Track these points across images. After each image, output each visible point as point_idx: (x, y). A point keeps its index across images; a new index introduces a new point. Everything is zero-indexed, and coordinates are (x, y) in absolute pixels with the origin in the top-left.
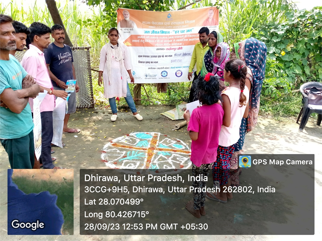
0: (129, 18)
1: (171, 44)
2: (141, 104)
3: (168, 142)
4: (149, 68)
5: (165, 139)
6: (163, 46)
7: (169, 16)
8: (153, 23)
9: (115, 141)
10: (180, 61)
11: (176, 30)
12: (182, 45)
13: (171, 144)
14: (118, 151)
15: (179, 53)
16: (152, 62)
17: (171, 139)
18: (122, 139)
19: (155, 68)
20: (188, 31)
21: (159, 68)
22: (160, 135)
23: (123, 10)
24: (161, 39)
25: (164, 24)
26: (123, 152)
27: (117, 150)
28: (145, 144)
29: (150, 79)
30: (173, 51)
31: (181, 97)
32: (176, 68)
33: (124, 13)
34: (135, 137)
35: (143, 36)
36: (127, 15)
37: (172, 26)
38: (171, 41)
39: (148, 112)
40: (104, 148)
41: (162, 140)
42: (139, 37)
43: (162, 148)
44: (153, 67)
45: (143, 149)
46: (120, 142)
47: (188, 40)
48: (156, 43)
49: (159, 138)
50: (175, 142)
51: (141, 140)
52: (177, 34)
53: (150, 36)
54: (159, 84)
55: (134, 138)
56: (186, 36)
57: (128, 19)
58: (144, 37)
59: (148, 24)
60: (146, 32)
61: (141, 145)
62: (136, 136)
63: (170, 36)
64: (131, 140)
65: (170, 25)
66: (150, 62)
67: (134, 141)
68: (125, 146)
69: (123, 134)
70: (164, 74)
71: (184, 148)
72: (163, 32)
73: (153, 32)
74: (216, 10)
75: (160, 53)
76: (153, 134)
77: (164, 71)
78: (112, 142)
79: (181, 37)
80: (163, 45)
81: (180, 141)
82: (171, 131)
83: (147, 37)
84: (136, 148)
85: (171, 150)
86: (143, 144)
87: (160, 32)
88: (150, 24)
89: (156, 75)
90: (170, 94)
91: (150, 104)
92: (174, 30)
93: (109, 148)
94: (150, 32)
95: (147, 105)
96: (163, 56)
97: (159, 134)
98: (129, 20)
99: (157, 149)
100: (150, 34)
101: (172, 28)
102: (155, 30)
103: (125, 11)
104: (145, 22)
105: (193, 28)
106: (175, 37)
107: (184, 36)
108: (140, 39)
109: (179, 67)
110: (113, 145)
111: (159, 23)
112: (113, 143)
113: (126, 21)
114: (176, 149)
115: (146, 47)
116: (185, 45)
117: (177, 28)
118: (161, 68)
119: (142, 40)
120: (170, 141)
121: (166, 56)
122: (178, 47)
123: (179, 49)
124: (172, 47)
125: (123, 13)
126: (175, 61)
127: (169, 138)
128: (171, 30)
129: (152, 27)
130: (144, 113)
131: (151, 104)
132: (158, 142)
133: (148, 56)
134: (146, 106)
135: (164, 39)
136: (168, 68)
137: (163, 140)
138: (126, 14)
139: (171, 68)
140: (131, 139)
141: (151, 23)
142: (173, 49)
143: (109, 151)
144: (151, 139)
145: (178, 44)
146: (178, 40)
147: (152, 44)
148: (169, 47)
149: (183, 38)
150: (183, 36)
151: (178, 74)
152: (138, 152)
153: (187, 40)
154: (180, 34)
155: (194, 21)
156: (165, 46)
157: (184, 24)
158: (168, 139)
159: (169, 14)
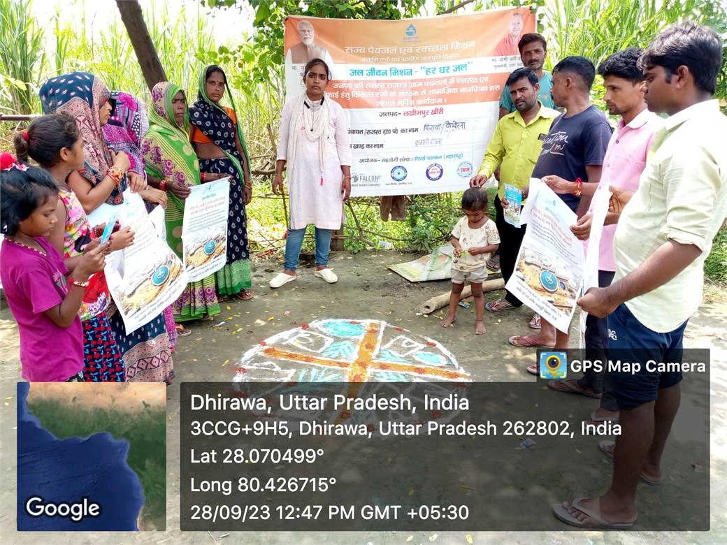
0: (312, 39)
1: (415, 102)
2: (343, 249)
3: (404, 345)
4: (362, 161)
5: (398, 337)
6: (396, 106)
7: (411, 32)
8: (371, 50)
9: (271, 341)
10: (439, 141)
11: (428, 65)
12: (443, 103)
13: (412, 351)
14: (277, 369)
15: (436, 123)
16: (368, 146)
17: (413, 338)
18: (290, 337)
19: (375, 161)
20: (458, 68)
21: (385, 160)
22: (386, 328)
23: (298, 20)
24: (392, 90)
25: (398, 51)
26: (288, 371)
27: (274, 364)
28: (347, 350)
29: (364, 185)
30: (420, 116)
31: (441, 231)
32: (429, 158)
33: (300, 27)
34: (321, 333)
35: (348, 82)
36: (308, 31)
37: (418, 57)
38: (416, 93)
39: (360, 268)
40: (243, 359)
41: (388, 341)
42: (337, 86)
43: (388, 362)
44: (370, 158)
45: (340, 364)
46: (284, 343)
47: (459, 90)
48: (379, 99)
49: (381, 334)
50: (423, 346)
51: (337, 339)
52: (431, 76)
53: (365, 82)
54: (385, 198)
55: (321, 335)
56: (452, 81)
57: (309, 42)
58: (350, 86)
59: (359, 54)
60: (355, 72)
61: (336, 354)
62: (324, 330)
63: (412, 81)
64: (311, 340)
65: (414, 54)
66: (365, 146)
67: (319, 343)
68: (296, 356)
69: (294, 324)
70: (399, 173)
71: (444, 362)
72: (396, 72)
73: (372, 72)
74: (528, 15)
75: (389, 123)
76: (366, 323)
77: (399, 167)
78: (264, 344)
79: (439, 83)
80: (396, 103)
81: (434, 345)
82: (414, 318)
83: (358, 85)
84: (323, 362)
85: (410, 369)
86: (341, 350)
87: (388, 73)
88: (364, 52)
89: (380, 176)
90: (413, 224)
91: (365, 249)
92: (423, 65)
93: (257, 359)
94: (365, 72)
95: (359, 251)
96: (396, 131)
97: (384, 324)
98: (313, 45)
99: (374, 365)
100: (365, 77)
101: (419, 61)
102: (378, 67)
103: (303, 23)
104: (352, 48)
105: (470, 60)
106: (426, 84)
107: (448, 82)
108: (340, 90)
109: (436, 158)
110: (267, 351)
111: (387, 50)
112: (266, 347)
113: (305, 47)
114: (423, 367)
115: (354, 110)
116: (448, 103)
117: (432, 61)
118: (392, 160)
119: (344, 93)
120: (409, 343)
121: (403, 131)
122: (433, 108)
123: (435, 112)
124: (418, 109)
125: (298, 29)
126: (424, 142)
127: (407, 335)
128: (415, 67)
129: (368, 60)
130: (350, 271)
131: (369, 248)
132: (378, 345)
133: (359, 132)
134: (355, 254)
135: (398, 90)
136: (408, 159)
137: (392, 342)
138: (304, 31)
139: (416, 158)
140: (312, 336)
141: (367, 50)
142: (420, 113)
143: (254, 367)
144: (361, 338)
145: (434, 101)
146: (433, 92)
147: (369, 102)
148: (410, 109)
149: (445, 86)
150: (445, 80)
151: (432, 173)
152: (326, 372)
153: (455, 90)
154: (438, 75)
155: (473, 44)
156: (400, 106)
157: (449, 52)
158: (403, 337)
159: (411, 26)
